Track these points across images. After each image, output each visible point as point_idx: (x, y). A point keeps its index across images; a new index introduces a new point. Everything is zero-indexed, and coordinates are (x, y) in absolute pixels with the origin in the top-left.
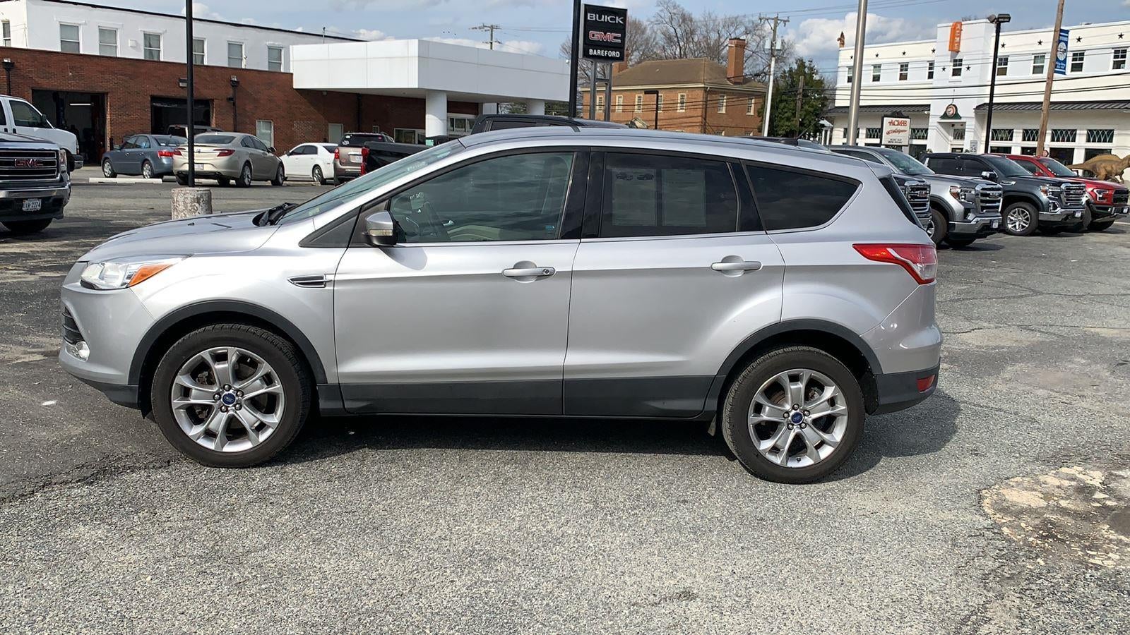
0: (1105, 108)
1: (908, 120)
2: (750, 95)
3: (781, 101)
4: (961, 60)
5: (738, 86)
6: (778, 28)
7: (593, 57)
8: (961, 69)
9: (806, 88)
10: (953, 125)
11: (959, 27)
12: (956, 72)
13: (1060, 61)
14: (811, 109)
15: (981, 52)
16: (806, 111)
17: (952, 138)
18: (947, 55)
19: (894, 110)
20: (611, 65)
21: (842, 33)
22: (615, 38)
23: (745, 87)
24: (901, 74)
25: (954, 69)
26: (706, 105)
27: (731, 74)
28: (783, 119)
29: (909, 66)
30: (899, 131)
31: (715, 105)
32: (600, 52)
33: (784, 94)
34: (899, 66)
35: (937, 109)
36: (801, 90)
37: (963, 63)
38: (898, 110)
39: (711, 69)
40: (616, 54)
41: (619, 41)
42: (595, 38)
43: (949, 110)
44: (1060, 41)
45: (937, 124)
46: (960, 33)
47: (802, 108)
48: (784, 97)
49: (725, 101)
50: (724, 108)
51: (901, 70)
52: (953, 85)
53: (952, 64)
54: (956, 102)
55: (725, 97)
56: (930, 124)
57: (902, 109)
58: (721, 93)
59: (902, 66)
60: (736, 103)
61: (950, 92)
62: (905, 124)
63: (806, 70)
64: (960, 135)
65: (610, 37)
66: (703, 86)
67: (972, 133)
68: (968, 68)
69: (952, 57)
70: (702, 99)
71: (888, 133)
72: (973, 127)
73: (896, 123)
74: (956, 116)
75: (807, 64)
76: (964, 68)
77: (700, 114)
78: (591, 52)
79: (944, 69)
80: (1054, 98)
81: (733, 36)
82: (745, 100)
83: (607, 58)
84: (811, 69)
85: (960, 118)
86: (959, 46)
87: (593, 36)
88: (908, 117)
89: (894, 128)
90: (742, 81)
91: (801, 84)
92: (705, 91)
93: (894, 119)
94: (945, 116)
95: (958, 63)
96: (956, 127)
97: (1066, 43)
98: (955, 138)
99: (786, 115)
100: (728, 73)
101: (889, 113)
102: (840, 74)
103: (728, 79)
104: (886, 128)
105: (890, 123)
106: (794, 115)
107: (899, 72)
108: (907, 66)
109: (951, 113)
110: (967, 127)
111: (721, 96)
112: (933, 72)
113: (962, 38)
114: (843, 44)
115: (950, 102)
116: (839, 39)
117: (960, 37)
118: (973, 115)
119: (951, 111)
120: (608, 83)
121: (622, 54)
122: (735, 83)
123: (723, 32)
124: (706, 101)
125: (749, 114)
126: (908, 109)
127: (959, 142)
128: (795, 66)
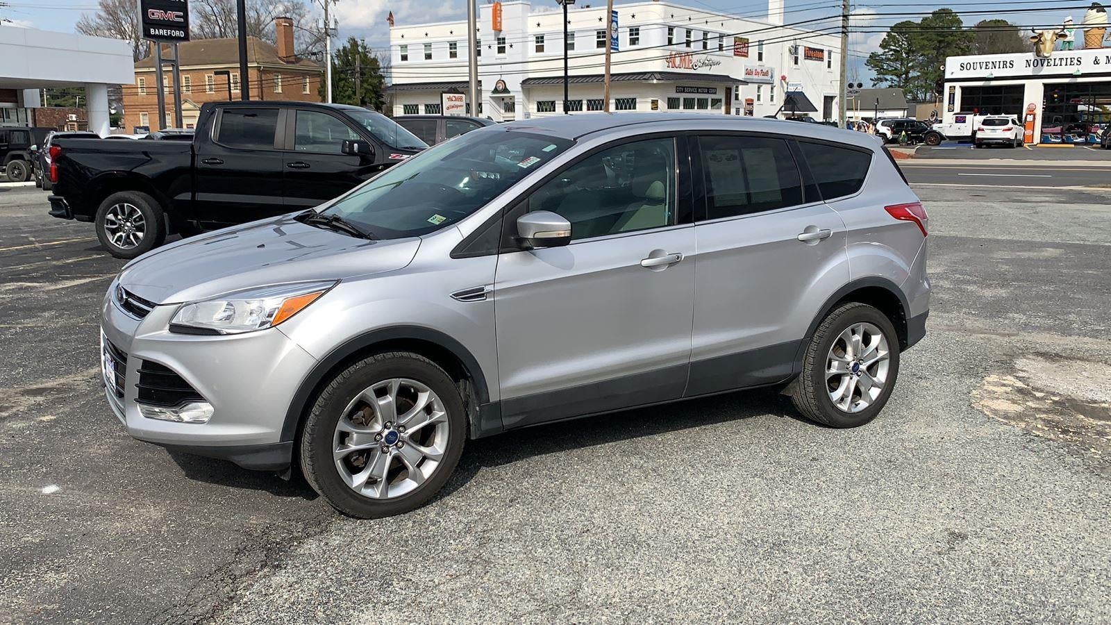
0: (628, 80)
1: (463, 96)
2: (305, 74)
3: (341, 80)
4: (504, 39)
5: (291, 65)
6: (329, 7)
7: (155, 36)
8: (504, 47)
9: (362, 66)
10: (503, 99)
11: (499, 8)
12: (501, 50)
13: (614, 39)
14: (371, 88)
15: (521, 32)
16: (365, 89)
17: (504, 111)
18: (491, 35)
19: (450, 86)
20: (176, 45)
21: (391, 13)
22: (177, 16)
23: (297, 66)
24: (451, 52)
25: (498, 47)
26: (261, 85)
27: (282, 53)
28: (344, 97)
29: (458, 45)
30: (457, 107)
31: (270, 85)
32: (162, 32)
33: (342, 72)
34: (448, 45)
35: (488, 85)
36: (358, 69)
37: (506, 41)
38: (453, 86)
39: (261, 48)
40: (181, 34)
41: (182, 20)
42: (156, 17)
43: (498, 85)
44: (613, 21)
45: (489, 99)
46: (501, 14)
47: (361, 86)
48: (343, 76)
49: (280, 80)
50: (280, 88)
51: (451, 48)
52: (499, 61)
53: (496, 42)
54: (504, 78)
55: (280, 77)
56: (483, 99)
57: (457, 86)
58: (276, 72)
59: (451, 45)
60: (291, 82)
61: (497, 68)
62: (461, 99)
63: (360, 49)
64: (510, 107)
65: (172, 15)
66: (256, 65)
67: (521, 106)
68: (511, 46)
69: (495, 35)
70: (256, 79)
71: (448, 108)
72: (521, 100)
73: (454, 99)
74: (506, 90)
75: (360, 42)
76: (507, 46)
77: (256, 94)
78: (152, 31)
79: (490, 47)
80: (614, 70)
81: (274, 14)
82: (299, 79)
83: (170, 38)
84: (365, 48)
85: (509, 92)
86: (501, 25)
87: (153, 14)
88: (463, 93)
89: (452, 103)
90: (294, 60)
91: (357, 63)
92: (259, 70)
93: (451, 95)
94: (496, 91)
95: (501, 41)
96: (506, 101)
97: (617, 22)
98: (506, 111)
99: (347, 93)
100: (279, 52)
101: (446, 90)
102: (393, 53)
103: (279, 58)
104: (446, 103)
105: (450, 99)
106: (354, 93)
107: (449, 50)
108: (455, 44)
109: (501, 88)
110: (516, 100)
111: (275, 76)
112: (480, 50)
113: (503, 18)
114: (393, 24)
115: (498, 78)
116: (389, 19)
117: (501, 17)
118: (520, 89)
119: (501, 87)
120: (174, 63)
121: (187, 33)
122: (288, 62)
123: (262, 11)
124: (261, 81)
125: (305, 93)
126: (462, 85)
127: (510, 114)
128: (348, 46)
